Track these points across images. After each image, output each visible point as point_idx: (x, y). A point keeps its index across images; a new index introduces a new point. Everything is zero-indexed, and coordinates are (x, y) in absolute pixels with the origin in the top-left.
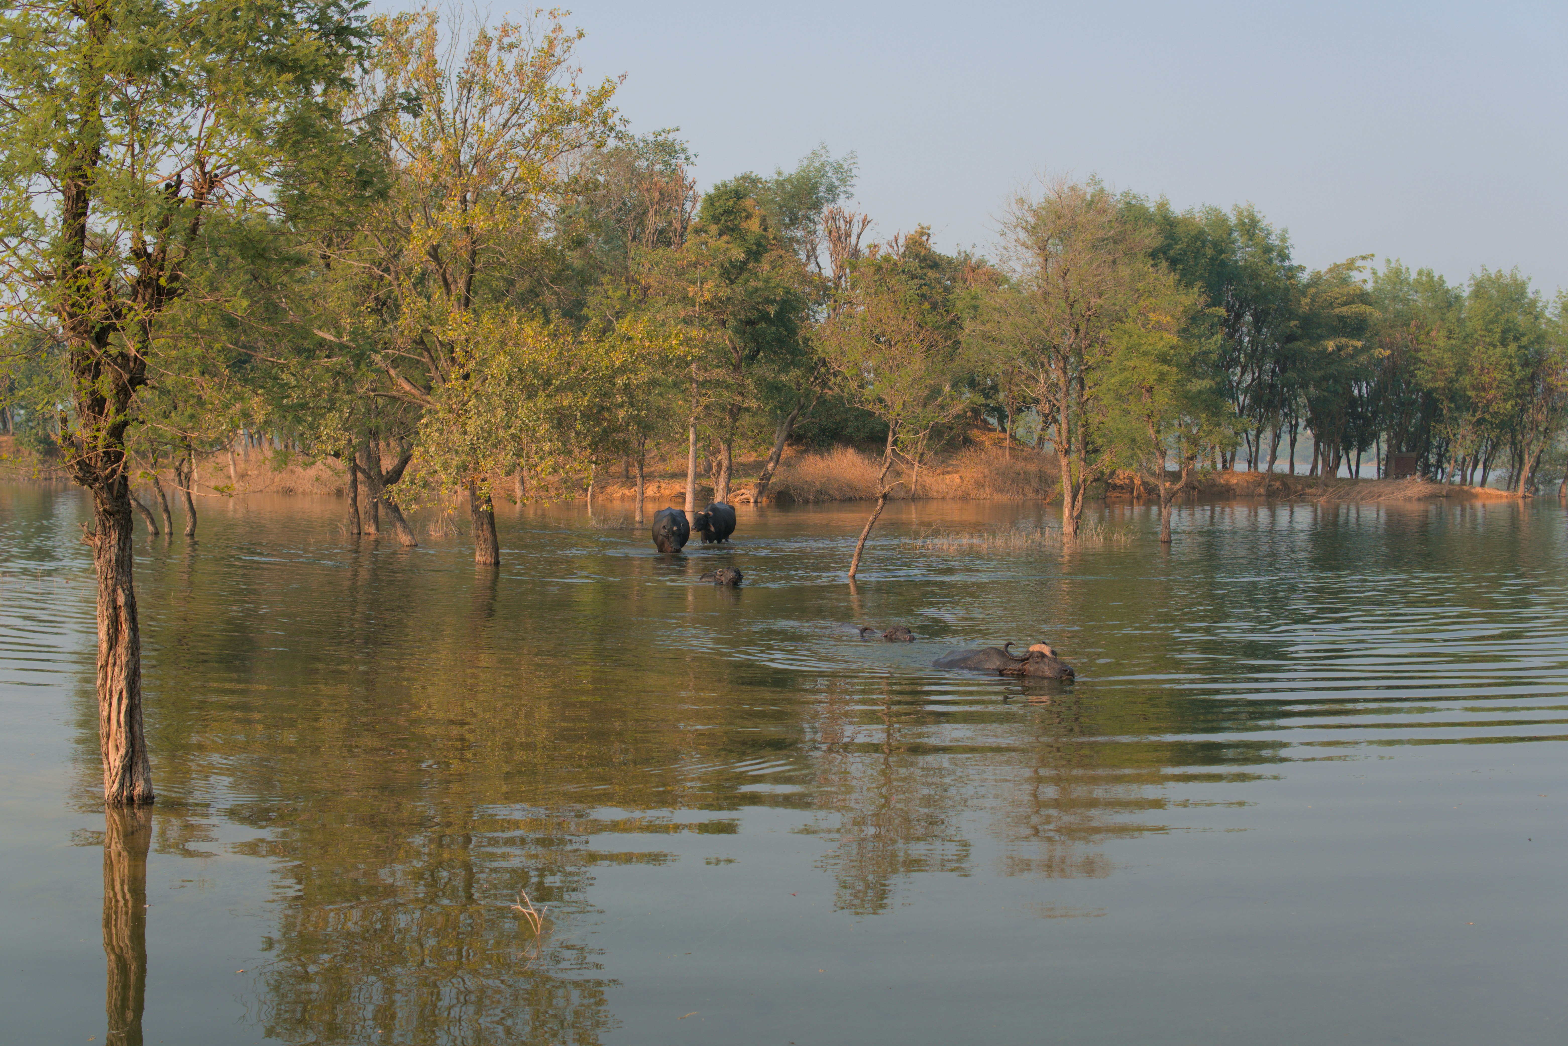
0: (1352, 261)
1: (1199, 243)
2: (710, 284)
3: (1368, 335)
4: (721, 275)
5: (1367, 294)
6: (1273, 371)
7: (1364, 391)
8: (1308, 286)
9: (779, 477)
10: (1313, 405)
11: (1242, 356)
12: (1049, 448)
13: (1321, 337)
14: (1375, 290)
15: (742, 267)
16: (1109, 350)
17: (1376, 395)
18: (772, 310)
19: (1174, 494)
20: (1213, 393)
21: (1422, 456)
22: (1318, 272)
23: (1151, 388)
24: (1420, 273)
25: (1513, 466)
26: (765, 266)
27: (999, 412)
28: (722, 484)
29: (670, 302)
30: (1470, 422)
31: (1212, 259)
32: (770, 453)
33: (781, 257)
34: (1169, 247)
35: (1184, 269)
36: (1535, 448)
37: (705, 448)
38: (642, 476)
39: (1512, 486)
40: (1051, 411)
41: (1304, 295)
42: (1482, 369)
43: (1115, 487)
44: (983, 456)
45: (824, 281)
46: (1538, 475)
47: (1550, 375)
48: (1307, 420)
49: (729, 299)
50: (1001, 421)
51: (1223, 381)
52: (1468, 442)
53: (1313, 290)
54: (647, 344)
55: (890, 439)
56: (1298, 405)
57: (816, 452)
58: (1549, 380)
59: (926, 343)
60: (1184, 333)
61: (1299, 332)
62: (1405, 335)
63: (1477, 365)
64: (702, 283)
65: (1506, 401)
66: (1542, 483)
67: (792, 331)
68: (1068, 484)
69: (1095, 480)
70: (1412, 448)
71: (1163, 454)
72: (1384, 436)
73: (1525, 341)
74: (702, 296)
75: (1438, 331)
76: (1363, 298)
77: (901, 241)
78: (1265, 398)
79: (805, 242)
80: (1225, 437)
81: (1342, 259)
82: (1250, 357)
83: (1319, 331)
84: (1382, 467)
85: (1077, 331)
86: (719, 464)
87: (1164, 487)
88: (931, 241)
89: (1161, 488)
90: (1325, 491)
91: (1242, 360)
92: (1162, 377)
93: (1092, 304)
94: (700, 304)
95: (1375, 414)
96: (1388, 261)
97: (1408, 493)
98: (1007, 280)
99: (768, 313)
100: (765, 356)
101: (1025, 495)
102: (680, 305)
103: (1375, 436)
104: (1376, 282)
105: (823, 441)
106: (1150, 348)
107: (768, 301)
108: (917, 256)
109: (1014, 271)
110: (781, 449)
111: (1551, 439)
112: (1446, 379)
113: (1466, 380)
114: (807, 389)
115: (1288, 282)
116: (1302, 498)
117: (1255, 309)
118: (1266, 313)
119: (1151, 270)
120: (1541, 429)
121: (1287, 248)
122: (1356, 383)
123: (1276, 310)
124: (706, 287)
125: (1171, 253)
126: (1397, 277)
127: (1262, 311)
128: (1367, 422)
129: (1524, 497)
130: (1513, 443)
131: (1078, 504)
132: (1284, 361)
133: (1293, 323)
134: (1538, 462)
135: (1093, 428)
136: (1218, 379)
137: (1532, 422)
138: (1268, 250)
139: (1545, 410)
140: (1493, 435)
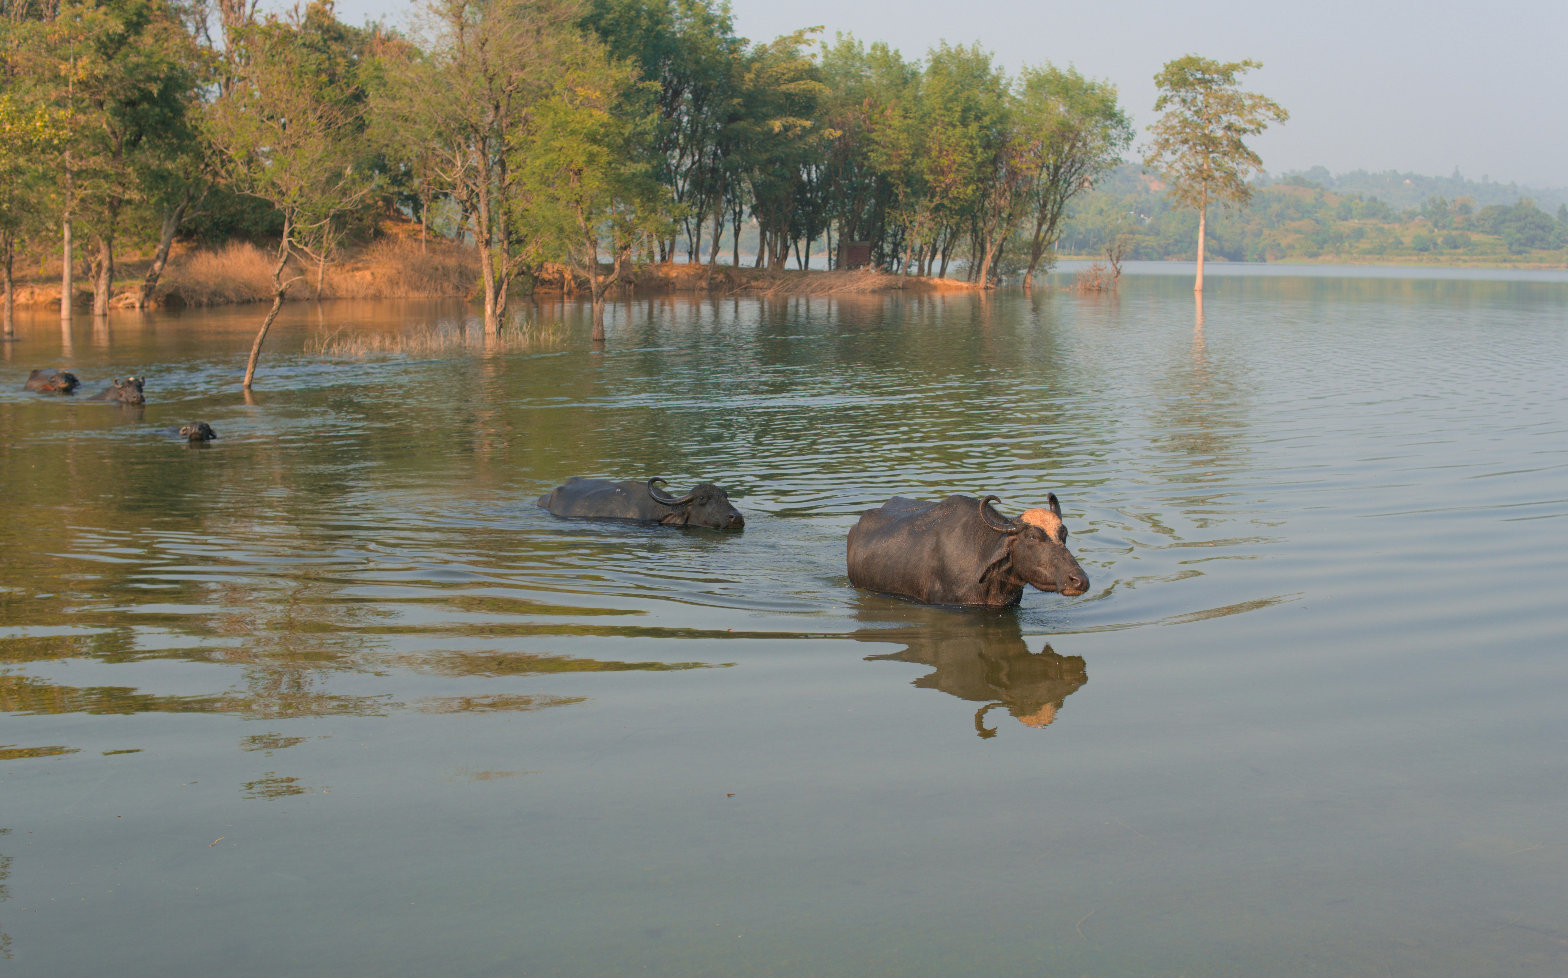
0: (801, 33)
1: (633, 13)
2: (85, 61)
3: (817, 114)
4: (97, 51)
5: (817, 70)
6: (715, 154)
7: (814, 175)
8: (752, 60)
9: (168, 277)
10: (759, 190)
11: (681, 137)
12: (470, 240)
13: (766, 117)
14: (825, 65)
15: (121, 40)
16: (533, 129)
17: (827, 179)
18: (155, 89)
19: (606, 287)
20: (650, 177)
21: (876, 245)
22: (764, 46)
23: (580, 170)
24: (874, 47)
25: (974, 256)
26: (147, 40)
27: (414, 201)
28: (103, 287)
29: (40, 81)
30: (928, 208)
31: (647, 30)
32: (157, 251)
33: (165, 29)
34: (600, 16)
35: (616, 41)
36: (997, 236)
37: (83, 247)
38: (10, 280)
39: (973, 277)
40: (470, 198)
41: (749, 70)
42: (941, 151)
43: (544, 282)
44: (397, 250)
45: (214, 57)
46: (1001, 265)
47: (1013, 158)
48: (752, 207)
49: (106, 77)
50: (416, 210)
51: (660, 165)
52: (926, 230)
53: (757, 65)
54: (8, 127)
55: (286, 230)
56: (742, 191)
57: (209, 249)
58: (1012, 162)
59: (324, 120)
60: (617, 111)
61: (743, 110)
62: (857, 114)
63: (935, 146)
64: (75, 59)
65: (966, 185)
66: (1005, 273)
67: (179, 112)
68: (490, 278)
69: (519, 274)
70: (865, 237)
71: (595, 244)
72: (835, 224)
73: (986, 120)
74: (76, 74)
75: (893, 110)
76: (812, 73)
77: (302, 11)
78: (707, 183)
79: (194, 13)
80: (661, 224)
81: (789, 32)
82: (690, 138)
83: (764, 110)
84: (834, 258)
85: (497, 108)
86: (99, 265)
87: (596, 281)
88: (335, 10)
89: (592, 281)
90: (772, 284)
91: (681, 141)
92: (592, 159)
93: (514, 78)
94: (74, 84)
95: (825, 200)
96: (839, 34)
97: (862, 285)
98: (420, 54)
99: (151, 93)
100: (149, 141)
101: (444, 293)
102: (51, 85)
103: (826, 224)
104: (826, 57)
105: (217, 237)
106: (578, 126)
107: (150, 79)
108: (320, 27)
109: (426, 41)
110: (168, 246)
111: (1015, 226)
112: (902, 162)
113: (923, 163)
114: (196, 178)
115: (731, 57)
116: (747, 292)
117: (695, 86)
118: (706, 90)
119: (579, 40)
120: (1004, 215)
121: (729, 18)
122: (805, 167)
123: (718, 87)
124: (80, 64)
125: (603, 23)
126: (848, 51)
127: (703, 87)
128: (817, 209)
129: (986, 288)
130: (974, 231)
131: (502, 300)
132: (726, 142)
133: (736, 101)
134: (1001, 251)
135: (516, 216)
136: (655, 163)
137: (994, 208)
138: (708, 21)
139: (1008, 194)
140: (952, 222)
